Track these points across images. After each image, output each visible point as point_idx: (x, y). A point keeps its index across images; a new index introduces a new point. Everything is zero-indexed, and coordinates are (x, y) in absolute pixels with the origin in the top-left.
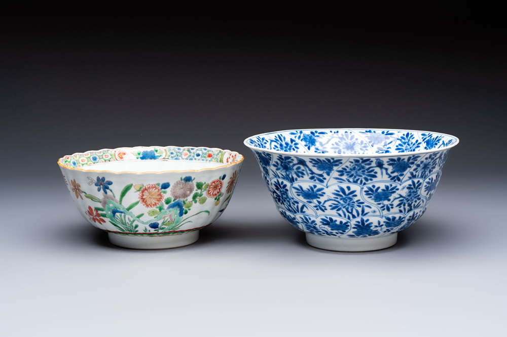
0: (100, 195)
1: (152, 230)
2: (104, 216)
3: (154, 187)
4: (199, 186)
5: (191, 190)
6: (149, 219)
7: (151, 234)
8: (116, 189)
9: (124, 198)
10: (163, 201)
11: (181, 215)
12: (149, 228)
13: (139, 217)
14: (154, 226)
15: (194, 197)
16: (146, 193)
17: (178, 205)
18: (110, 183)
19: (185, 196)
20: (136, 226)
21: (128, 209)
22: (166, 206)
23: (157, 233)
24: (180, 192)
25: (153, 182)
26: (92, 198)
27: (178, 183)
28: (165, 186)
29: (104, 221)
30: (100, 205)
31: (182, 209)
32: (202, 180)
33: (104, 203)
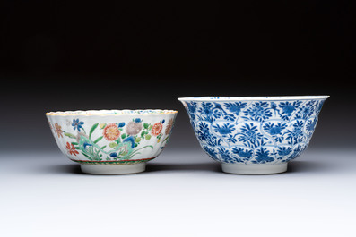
0: (75, 133)
1: (112, 159)
2: (78, 148)
3: (114, 126)
4: (146, 126)
5: (140, 129)
6: (109, 149)
7: (111, 162)
8: (87, 127)
9: (93, 134)
10: (120, 136)
11: (133, 147)
12: (110, 157)
13: (103, 148)
14: (114, 155)
15: (142, 134)
16: (108, 130)
17: (131, 140)
18: (82, 123)
19: (136, 133)
20: (101, 156)
21: (95, 142)
22: (122, 140)
23: (116, 162)
24: (132, 130)
25: (113, 122)
26: (69, 136)
27: (130, 123)
28: (122, 125)
29: (78, 153)
30: (75, 141)
31: (133, 143)
32: (148, 122)
33: (78, 138)
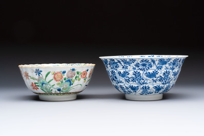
0: (37, 77)
1: (58, 92)
2: (38, 86)
3: (59, 73)
4: (78, 73)
5: (75, 75)
6: (57, 87)
7: (57, 94)
8: (44, 74)
9: (47, 78)
10: (63, 79)
11: (70, 85)
13: (53, 86)
14: (59, 90)
15: (76, 78)
16: (56, 75)
17: (69, 81)
18: (41, 71)
19: (72, 77)
20: (52, 90)
21: (48, 83)
22: (64, 81)
23: (60, 94)
24: (70, 75)
25: (59, 71)
26: (33, 79)
27: (69, 71)
28: (64, 72)
29: (38, 89)
30: (36, 81)
31: (70, 83)
32: (79, 71)
33: (39, 80)
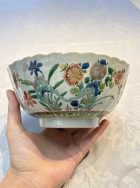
0: (32, 78)
1: (73, 108)
2: (35, 97)
3: (76, 66)
4: (111, 71)
5: (105, 74)
7: (70, 113)
8: (45, 70)
9: (52, 77)
10: (83, 80)
11: (96, 95)
12: (70, 106)
13: (63, 95)
14: (75, 104)
15: (106, 81)
16: (70, 72)
17: (95, 86)
18: (40, 65)
19: (101, 78)
20: (61, 104)
21: (54, 88)
22: (85, 85)
23: (76, 112)
24: (96, 73)
25: (75, 62)
26: (26, 83)
27: (95, 65)
28: (86, 66)
29: (35, 103)
30: (32, 88)
31: (97, 90)
32: (113, 67)
33: (35, 85)
